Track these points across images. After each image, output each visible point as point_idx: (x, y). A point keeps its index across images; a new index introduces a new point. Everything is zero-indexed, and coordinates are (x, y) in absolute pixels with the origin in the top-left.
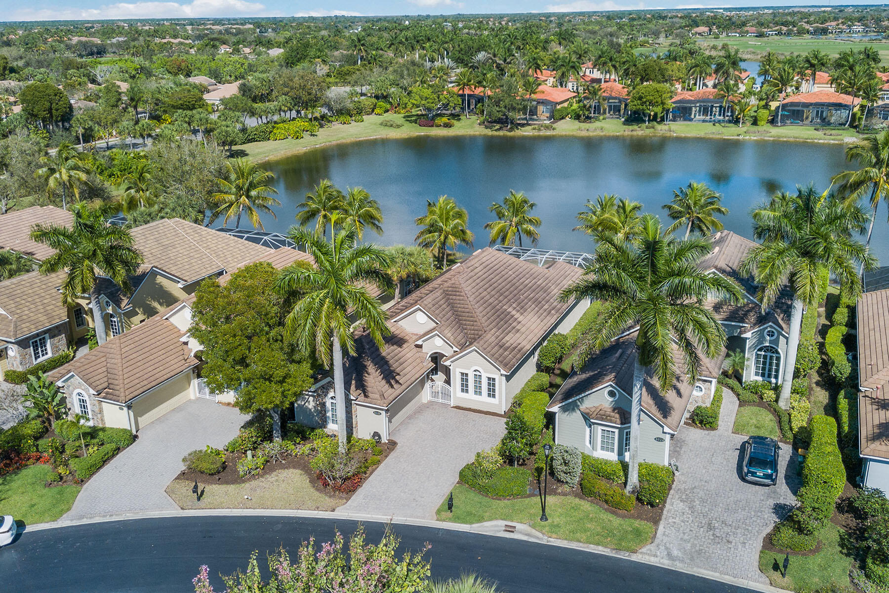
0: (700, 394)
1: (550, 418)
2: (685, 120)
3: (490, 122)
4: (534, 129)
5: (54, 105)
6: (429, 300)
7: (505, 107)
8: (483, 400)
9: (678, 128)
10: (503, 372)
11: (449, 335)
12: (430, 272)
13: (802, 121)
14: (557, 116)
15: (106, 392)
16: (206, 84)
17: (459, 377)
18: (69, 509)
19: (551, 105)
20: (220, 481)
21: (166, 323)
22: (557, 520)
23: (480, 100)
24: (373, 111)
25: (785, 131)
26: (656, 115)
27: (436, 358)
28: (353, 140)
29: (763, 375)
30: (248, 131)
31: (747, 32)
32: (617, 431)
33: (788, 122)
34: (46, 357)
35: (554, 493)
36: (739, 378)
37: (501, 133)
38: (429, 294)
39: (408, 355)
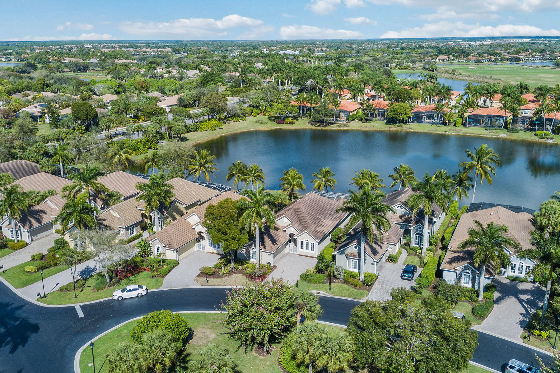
0: (391, 250)
1: (334, 257)
2: (418, 122)
3: (314, 122)
4: (338, 126)
5: (89, 113)
6: (289, 213)
7: (322, 115)
8: (309, 252)
9: (414, 127)
10: (317, 241)
11: (296, 226)
12: (287, 202)
13: (480, 124)
14: (350, 118)
15: (169, 246)
16: (158, 96)
17: (300, 243)
18: (161, 285)
19: (347, 113)
20: (213, 277)
21: (186, 221)
22: (335, 290)
23: (309, 109)
24: (251, 114)
25: (469, 130)
26: (403, 119)
27: (291, 235)
28: (242, 131)
29: (418, 244)
30: (188, 127)
31: (470, 60)
32: (357, 261)
33: (473, 124)
34: (134, 234)
35: (334, 282)
36: (409, 245)
37: (320, 128)
38: (289, 211)
39: (281, 234)
